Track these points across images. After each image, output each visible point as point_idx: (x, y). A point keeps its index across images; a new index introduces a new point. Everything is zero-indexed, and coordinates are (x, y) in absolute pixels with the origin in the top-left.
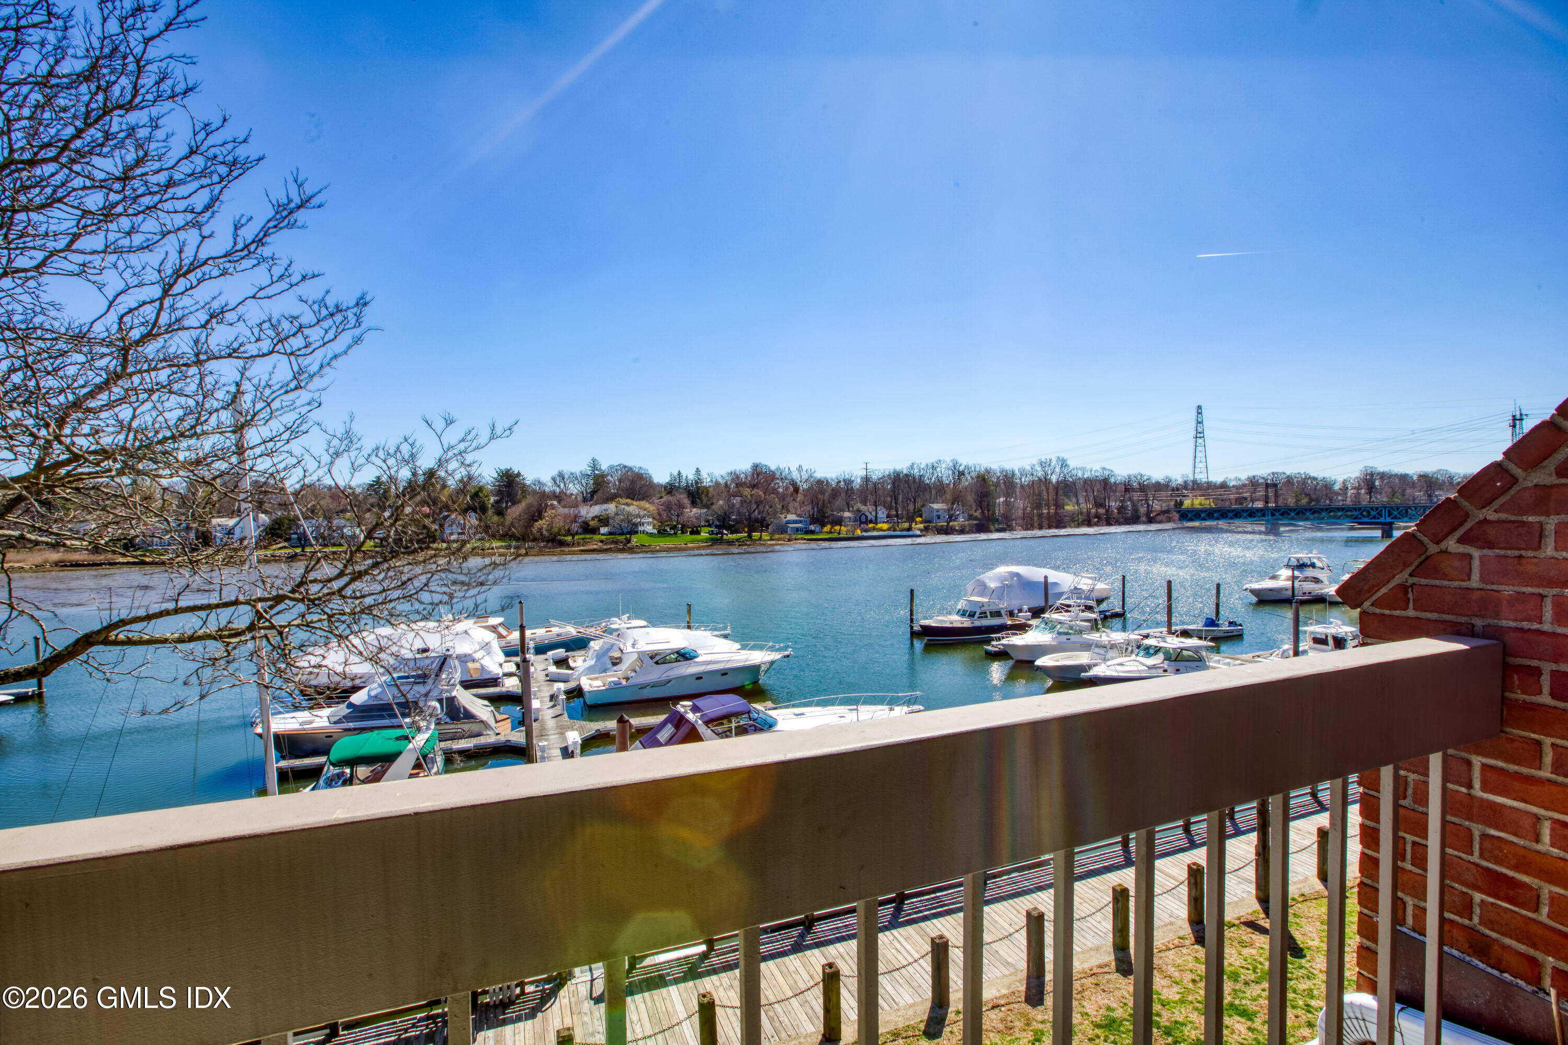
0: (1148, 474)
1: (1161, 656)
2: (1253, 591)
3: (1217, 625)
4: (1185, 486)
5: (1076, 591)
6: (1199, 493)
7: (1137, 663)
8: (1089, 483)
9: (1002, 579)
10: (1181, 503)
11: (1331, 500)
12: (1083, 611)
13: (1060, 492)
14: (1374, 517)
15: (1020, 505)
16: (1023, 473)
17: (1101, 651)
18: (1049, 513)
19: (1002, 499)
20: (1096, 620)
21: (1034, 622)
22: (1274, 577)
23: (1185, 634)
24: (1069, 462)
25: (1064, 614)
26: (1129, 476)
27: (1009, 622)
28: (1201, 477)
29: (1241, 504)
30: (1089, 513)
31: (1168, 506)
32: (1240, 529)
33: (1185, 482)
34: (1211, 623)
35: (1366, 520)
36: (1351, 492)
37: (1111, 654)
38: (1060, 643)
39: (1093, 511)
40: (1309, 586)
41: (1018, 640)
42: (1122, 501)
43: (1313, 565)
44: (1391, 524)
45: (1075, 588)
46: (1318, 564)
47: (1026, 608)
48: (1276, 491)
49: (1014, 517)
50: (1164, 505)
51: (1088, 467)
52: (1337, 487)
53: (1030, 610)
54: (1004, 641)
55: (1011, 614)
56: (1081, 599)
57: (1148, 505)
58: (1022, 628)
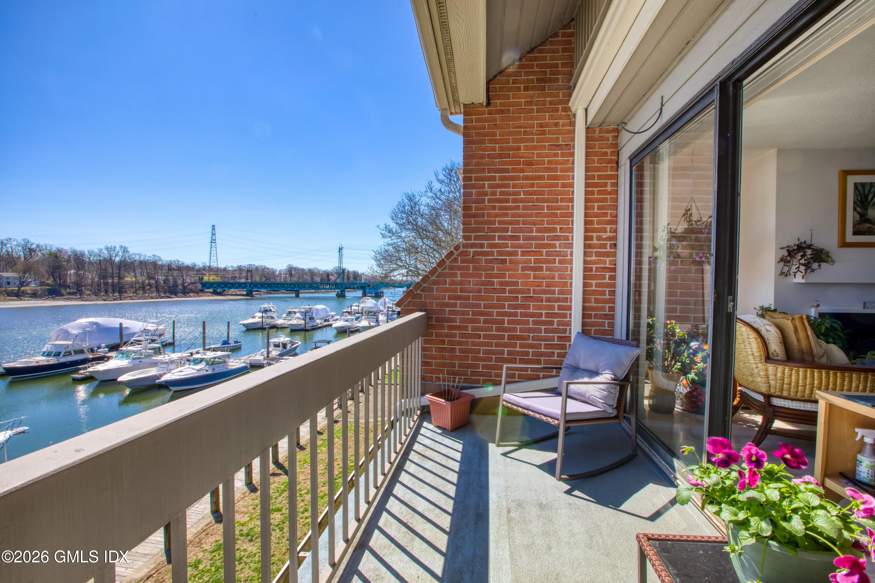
0: (182, 261)
1: (204, 363)
2: (244, 325)
3: (228, 344)
4: (204, 268)
5: (145, 331)
6: (212, 273)
7: (190, 369)
8: (143, 264)
9: (84, 327)
10: (202, 279)
11: (275, 279)
12: (150, 343)
13: (122, 269)
14: (293, 288)
15: (91, 276)
16: (91, 253)
17: (165, 366)
18: (113, 282)
19: (72, 271)
20: (159, 348)
21: (113, 354)
22: (254, 317)
23: (214, 350)
24: (129, 249)
25: (137, 346)
26: (171, 261)
27: (91, 356)
28: (214, 265)
29: (234, 280)
30: (143, 283)
31: (195, 280)
32: (234, 293)
33: (204, 267)
34: (226, 343)
35: (289, 289)
36: (283, 276)
37: (171, 367)
38: (135, 365)
39: (147, 281)
40: (269, 321)
41: (101, 367)
42: (167, 276)
43: (271, 311)
44: (299, 291)
45: (145, 329)
46: (273, 310)
47: (103, 345)
48: (252, 274)
49: (83, 284)
50: (192, 279)
51: (144, 254)
52: (277, 273)
53: (107, 347)
54: (91, 369)
55: (92, 350)
56: (148, 335)
57: (183, 280)
58: (102, 359)
